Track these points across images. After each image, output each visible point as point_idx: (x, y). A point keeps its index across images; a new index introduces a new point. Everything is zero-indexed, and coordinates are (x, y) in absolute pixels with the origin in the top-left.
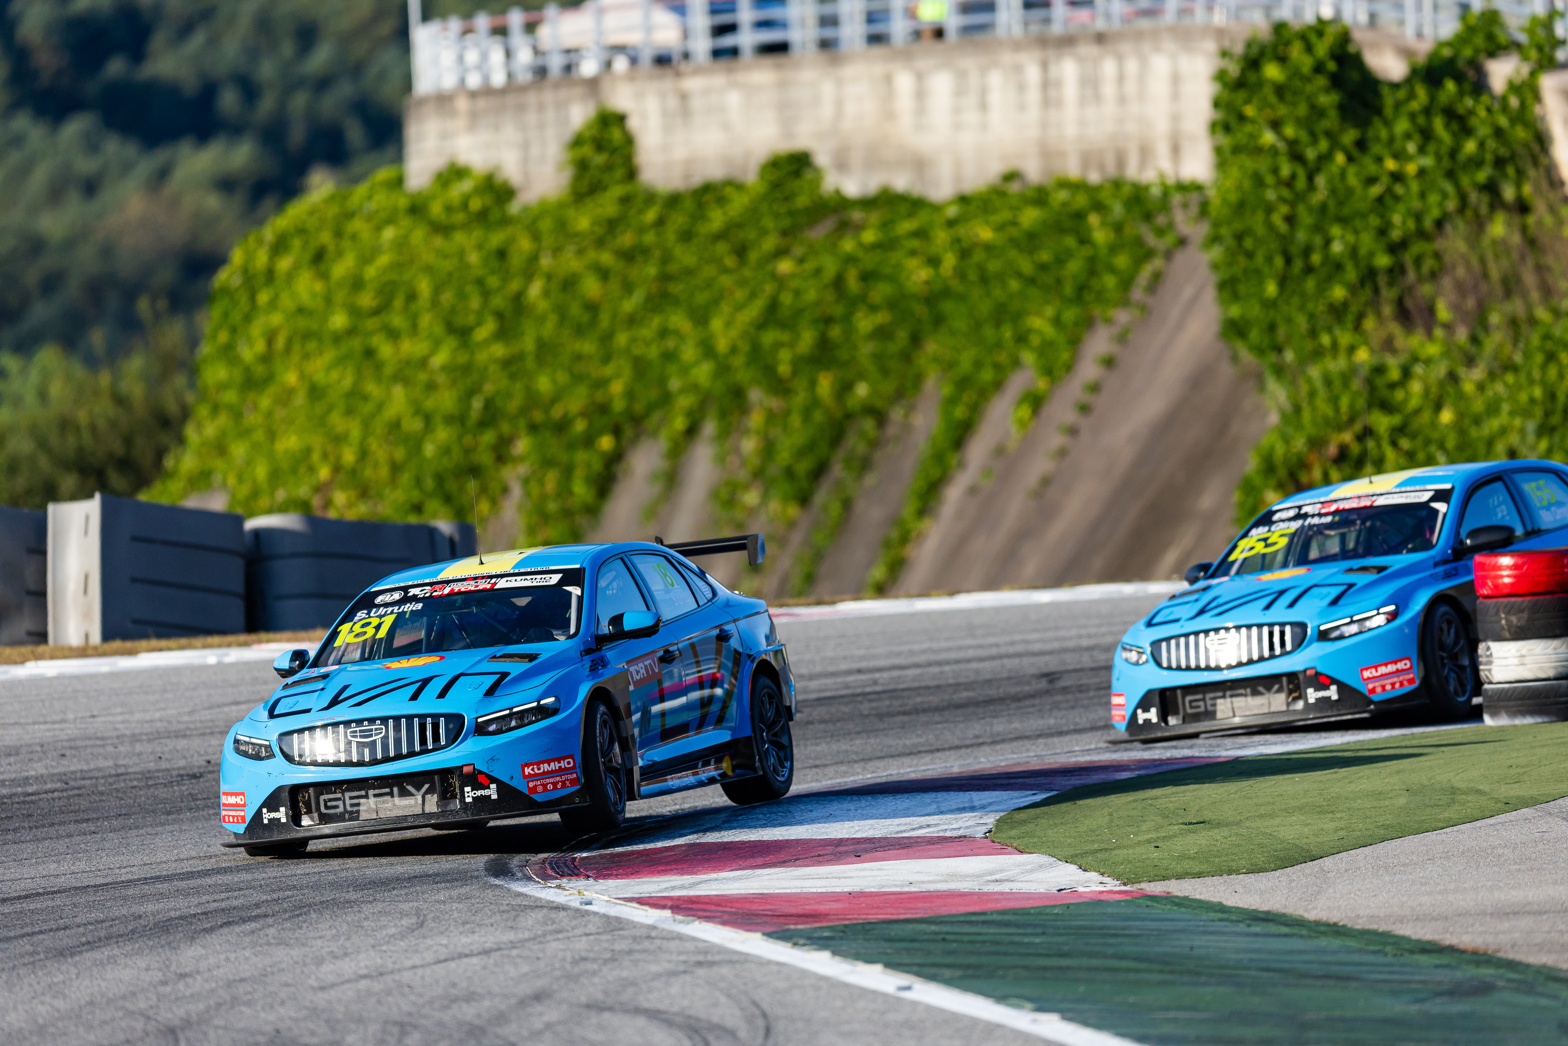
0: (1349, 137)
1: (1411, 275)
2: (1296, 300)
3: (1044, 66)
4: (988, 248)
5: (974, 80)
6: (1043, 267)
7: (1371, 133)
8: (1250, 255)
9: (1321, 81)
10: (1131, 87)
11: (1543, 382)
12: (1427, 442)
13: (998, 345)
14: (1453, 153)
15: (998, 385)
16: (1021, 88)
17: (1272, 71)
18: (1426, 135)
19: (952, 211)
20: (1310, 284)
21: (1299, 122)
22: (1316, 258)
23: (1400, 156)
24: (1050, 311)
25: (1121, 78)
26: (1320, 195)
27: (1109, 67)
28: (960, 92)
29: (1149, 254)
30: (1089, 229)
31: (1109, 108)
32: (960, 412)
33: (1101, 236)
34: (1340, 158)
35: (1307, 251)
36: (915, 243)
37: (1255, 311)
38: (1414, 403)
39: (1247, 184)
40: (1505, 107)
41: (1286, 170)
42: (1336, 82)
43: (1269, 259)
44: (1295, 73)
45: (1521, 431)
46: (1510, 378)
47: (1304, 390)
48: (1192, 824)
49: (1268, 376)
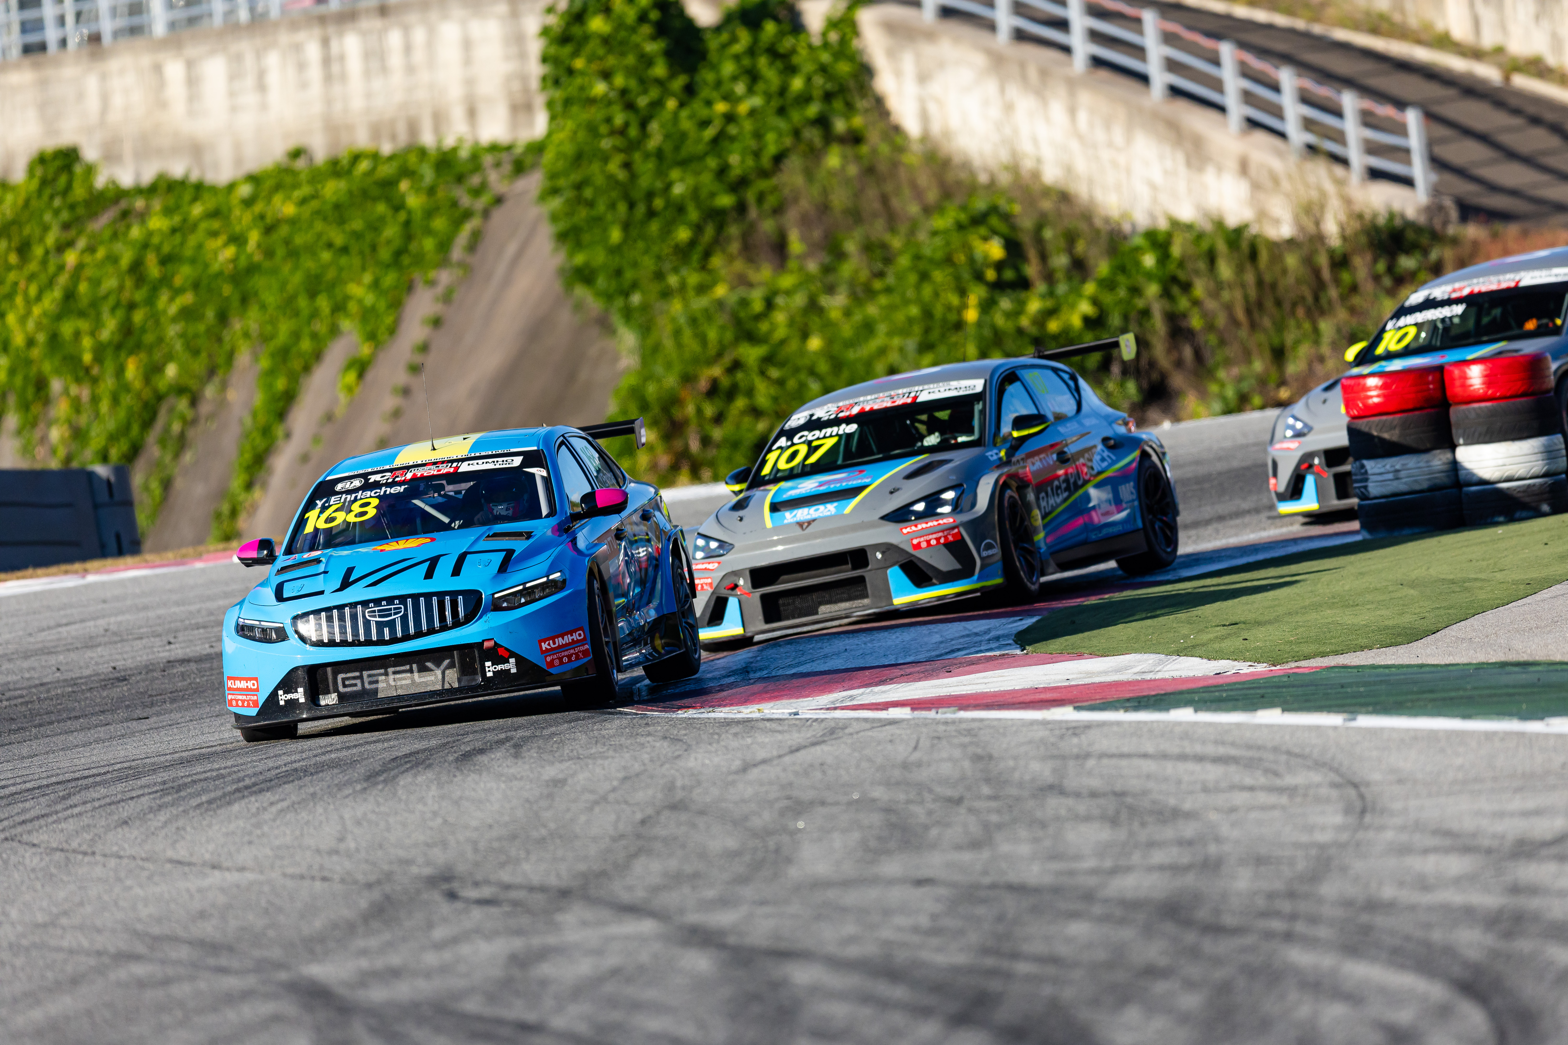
0: (679, 83)
1: (753, 213)
2: (640, 245)
3: (325, 42)
4: (293, 222)
5: (249, 61)
6: (357, 236)
7: (698, 78)
8: (591, 204)
9: (646, 30)
10: (419, 56)
11: (919, 301)
12: (797, 370)
13: (315, 314)
14: (783, 91)
15: (318, 356)
16: (302, 66)
17: (597, 24)
18: (753, 77)
19: (245, 190)
20: (654, 227)
21: (630, 72)
22: (658, 203)
23: (728, 97)
24: (368, 278)
25: (408, 49)
26: (655, 141)
27: (394, 38)
28: (234, 76)
29: (467, 215)
30: (403, 197)
31: (397, 78)
32: (281, 384)
33: (414, 201)
34: (671, 104)
35: (650, 195)
36: (216, 225)
37: (599, 257)
38: (781, 333)
39: (582, 135)
40: (826, 45)
41: (619, 119)
42: (661, 30)
43: (612, 206)
44: (620, 25)
45: (901, 350)
46: (883, 300)
47: (669, 329)
48: (1229, 625)
49: (617, 320)
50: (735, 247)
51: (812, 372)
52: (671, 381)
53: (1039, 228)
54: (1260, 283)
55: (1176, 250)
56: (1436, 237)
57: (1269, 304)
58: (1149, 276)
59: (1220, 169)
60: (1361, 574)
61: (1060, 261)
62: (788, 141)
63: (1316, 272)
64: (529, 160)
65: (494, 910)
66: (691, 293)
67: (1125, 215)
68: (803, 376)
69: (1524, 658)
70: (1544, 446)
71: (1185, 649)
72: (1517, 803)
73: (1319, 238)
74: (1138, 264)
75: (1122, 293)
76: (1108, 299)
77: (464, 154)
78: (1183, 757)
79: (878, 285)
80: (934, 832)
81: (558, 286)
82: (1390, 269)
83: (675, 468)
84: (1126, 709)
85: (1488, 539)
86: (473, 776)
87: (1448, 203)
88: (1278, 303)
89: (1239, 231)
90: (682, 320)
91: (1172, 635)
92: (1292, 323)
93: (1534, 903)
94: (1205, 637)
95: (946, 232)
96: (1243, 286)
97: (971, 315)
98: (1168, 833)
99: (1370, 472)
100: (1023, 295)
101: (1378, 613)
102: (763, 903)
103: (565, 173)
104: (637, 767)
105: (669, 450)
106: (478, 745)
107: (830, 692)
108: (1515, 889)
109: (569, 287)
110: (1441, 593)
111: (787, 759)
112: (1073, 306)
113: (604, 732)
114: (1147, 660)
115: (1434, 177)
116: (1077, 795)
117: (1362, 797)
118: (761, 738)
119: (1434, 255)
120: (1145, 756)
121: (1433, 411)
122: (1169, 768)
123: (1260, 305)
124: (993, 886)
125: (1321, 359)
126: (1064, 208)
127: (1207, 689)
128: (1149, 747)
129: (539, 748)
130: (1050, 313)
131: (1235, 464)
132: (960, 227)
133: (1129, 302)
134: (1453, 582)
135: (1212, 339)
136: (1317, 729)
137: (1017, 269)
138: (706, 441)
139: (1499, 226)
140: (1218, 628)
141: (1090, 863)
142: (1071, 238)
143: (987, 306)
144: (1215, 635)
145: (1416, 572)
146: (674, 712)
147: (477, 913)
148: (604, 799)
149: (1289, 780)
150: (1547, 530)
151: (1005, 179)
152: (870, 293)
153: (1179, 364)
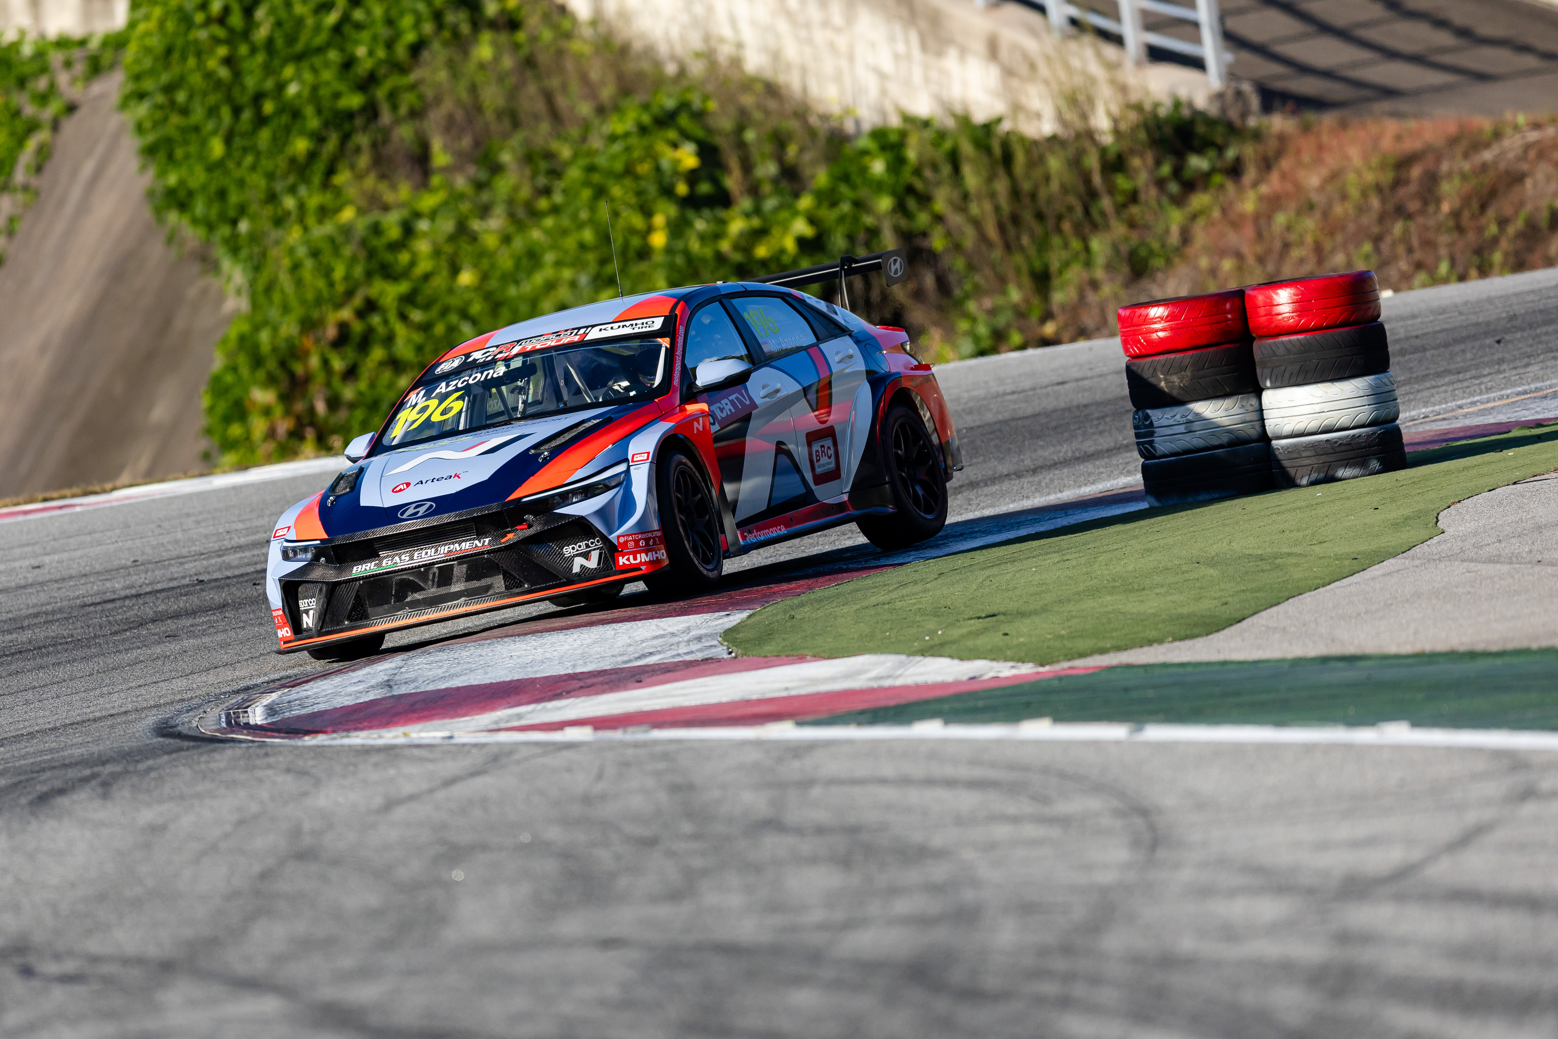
12: (445, 312)
20: (265, 135)
26: (263, 30)
35: (258, 98)
37: (198, 177)
38: (424, 266)
39: (170, 26)
45: (573, 284)
46: (549, 222)
47: (286, 262)
48: (985, 617)
49: (220, 252)
50: (364, 161)
51: (464, 315)
52: (289, 328)
53: (740, 129)
54: (1015, 193)
55: (911, 154)
56: (1234, 131)
57: (1028, 216)
58: (879, 187)
59: (963, 52)
60: (1148, 550)
61: (768, 169)
62: (428, 28)
63: (1087, 179)
64: (107, 57)
65: (79, 989)
66: (311, 220)
67: (847, 111)
68: (454, 318)
69: (1351, 649)
70: (1371, 387)
71: (932, 647)
72: (1344, 831)
73: (1090, 134)
74: (864, 170)
75: (846, 207)
76: (829, 216)
77: (27, 50)
78: (930, 782)
79: (543, 204)
80: (623, 882)
81: (147, 213)
82: (1177, 172)
83: (297, 435)
84: (860, 724)
85: (1303, 504)
86: (51, 824)
87: (1247, 87)
88: (1040, 216)
89: (988, 128)
90: (302, 252)
91: (915, 631)
92: (1056, 241)
93: (1366, 955)
94: (956, 633)
95: (627, 135)
96: (993, 195)
97: (658, 240)
98: (913, 876)
99: (1156, 424)
100: (722, 213)
101: (1169, 598)
102: (412, 972)
103: (152, 72)
104: (254, 808)
105: (288, 412)
106: (58, 784)
107: (493, 709)
108: (1344, 938)
109: (159, 213)
110: (1247, 572)
111: (441, 795)
112: (785, 226)
113: (213, 765)
114: (883, 663)
115: (1229, 57)
116: (799, 831)
117: (1152, 827)
118: (408, 769)
119: (1231, 153)
120: (883, 781)
121: (1231, 346)
122: (914, 796)
123: (1016, 220)
124: (698, 947)
125: (1095, 285)
126: (772, 104)
127: (959, 697)
128: (888, 770)
129: (133, 786)
130: (759, 234)
131: (989, 417)
132: (643, 130)
133: (856, 219)
134: (1261, 558)
135: (959, 264)
136: (1096, 744)
137: (716, 182)
138: (334, 403)
139: (1311, 116)
140: (972, 622)
141: (817, 916)
142: (780, 141)
143: (677, 229)
144: (969, 629)
145: (1215, 547)
146: (299, 738)
147: (59, 994)
148: (214, 848)
149: (1062, 808)
150: (1377, 491)
151: (697, 69)
152: (535, 214)
153: (918, 295)
